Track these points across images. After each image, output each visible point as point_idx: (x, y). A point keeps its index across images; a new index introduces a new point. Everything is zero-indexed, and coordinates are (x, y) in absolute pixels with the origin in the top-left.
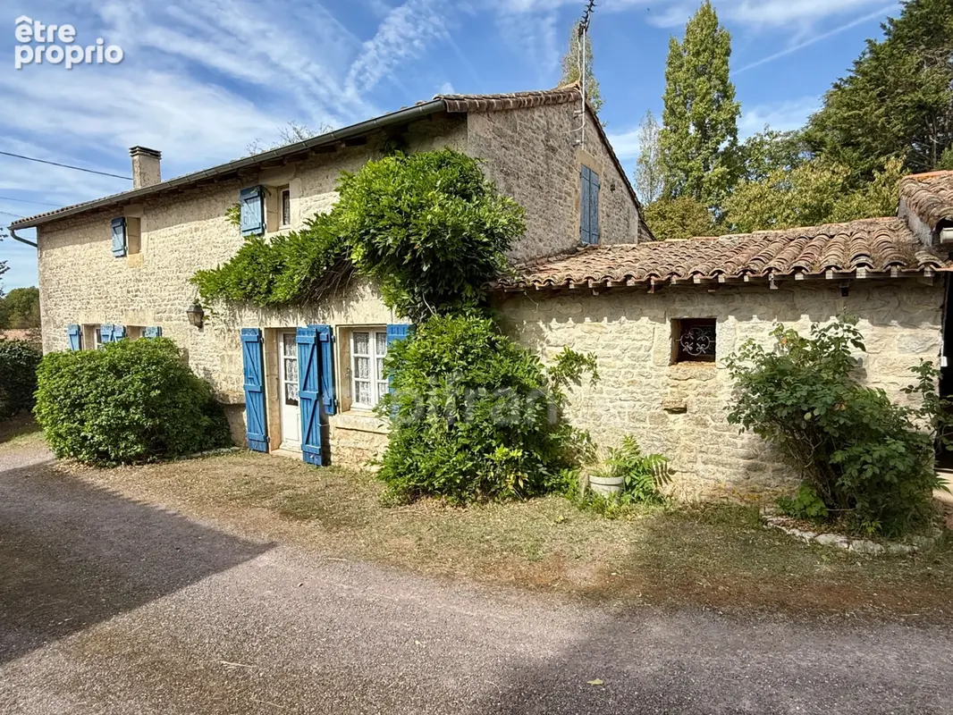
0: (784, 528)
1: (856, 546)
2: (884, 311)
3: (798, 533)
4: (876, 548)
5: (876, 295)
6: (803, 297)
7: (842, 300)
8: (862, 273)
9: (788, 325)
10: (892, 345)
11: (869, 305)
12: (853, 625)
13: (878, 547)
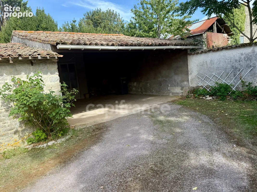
0: (36, 147)
1: (59, 141)
2: (44, 70)
3: (42, 146)
4: (63, 139)
5: (41, 65)
6: (19, 66)
7: (31, 67)
8: (39, 57)
9: (17, 77)
10: (48, 80)
11: (40, 68)
12: (79, 157)
13: (64, 139)
